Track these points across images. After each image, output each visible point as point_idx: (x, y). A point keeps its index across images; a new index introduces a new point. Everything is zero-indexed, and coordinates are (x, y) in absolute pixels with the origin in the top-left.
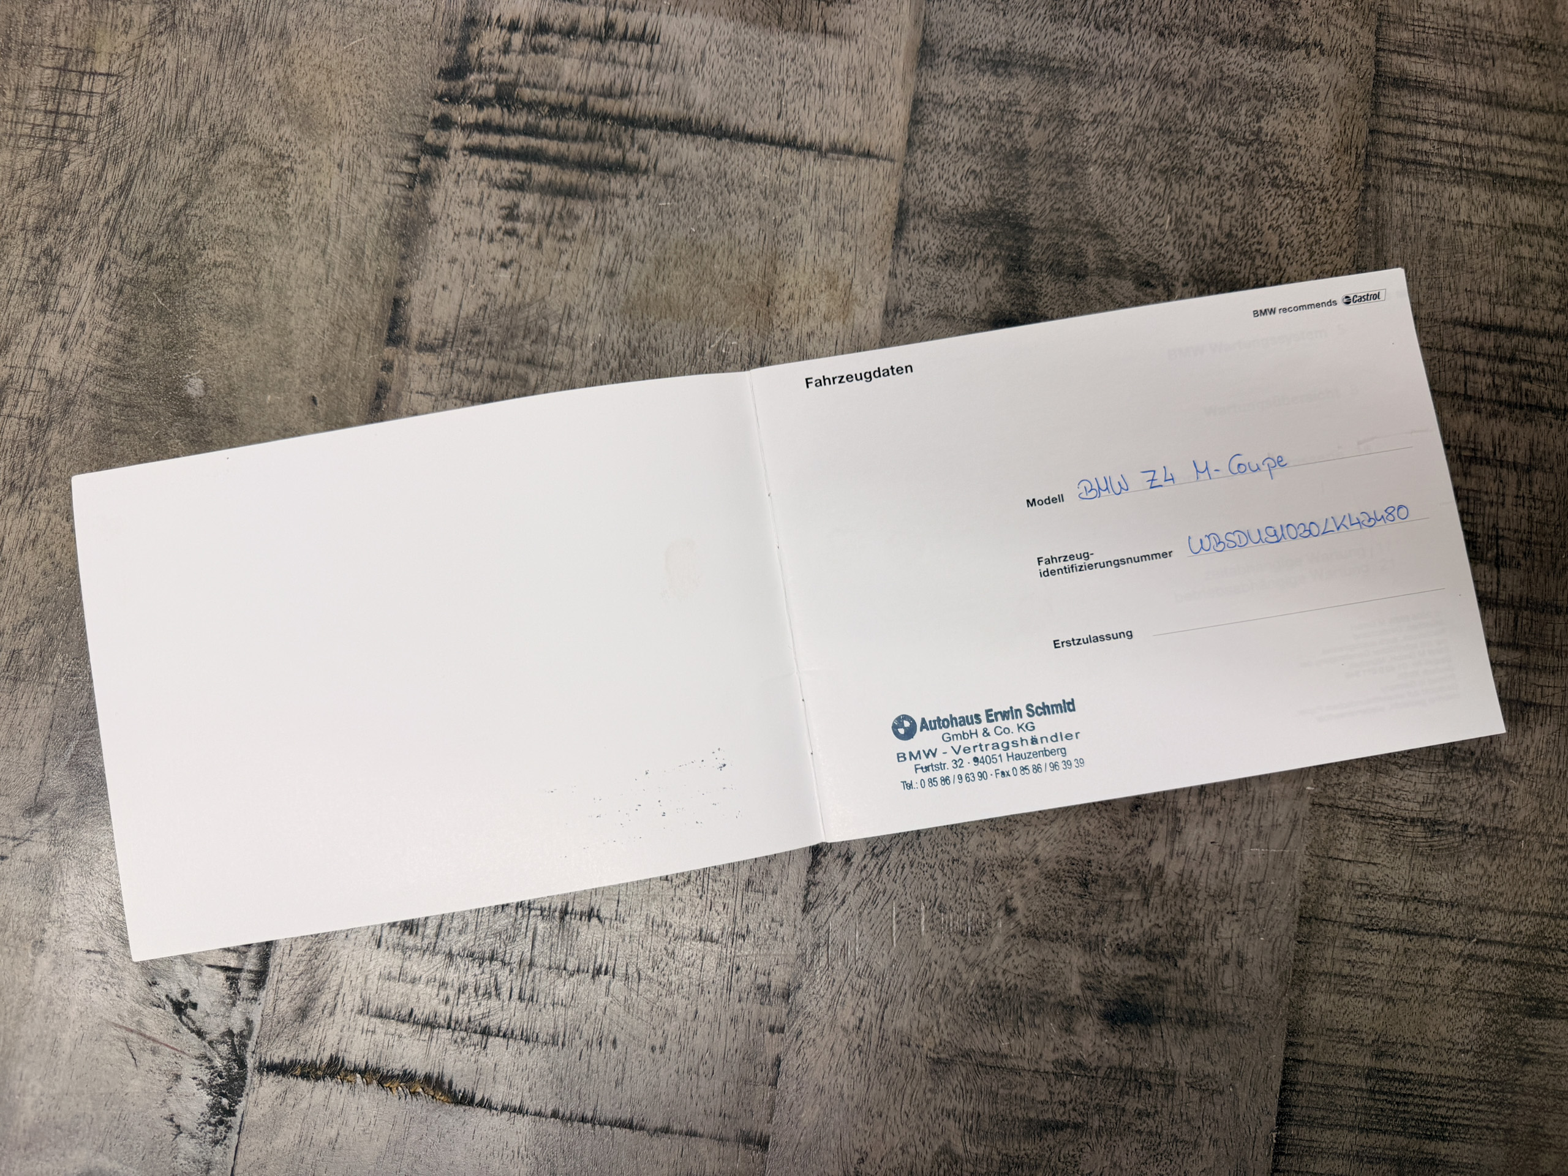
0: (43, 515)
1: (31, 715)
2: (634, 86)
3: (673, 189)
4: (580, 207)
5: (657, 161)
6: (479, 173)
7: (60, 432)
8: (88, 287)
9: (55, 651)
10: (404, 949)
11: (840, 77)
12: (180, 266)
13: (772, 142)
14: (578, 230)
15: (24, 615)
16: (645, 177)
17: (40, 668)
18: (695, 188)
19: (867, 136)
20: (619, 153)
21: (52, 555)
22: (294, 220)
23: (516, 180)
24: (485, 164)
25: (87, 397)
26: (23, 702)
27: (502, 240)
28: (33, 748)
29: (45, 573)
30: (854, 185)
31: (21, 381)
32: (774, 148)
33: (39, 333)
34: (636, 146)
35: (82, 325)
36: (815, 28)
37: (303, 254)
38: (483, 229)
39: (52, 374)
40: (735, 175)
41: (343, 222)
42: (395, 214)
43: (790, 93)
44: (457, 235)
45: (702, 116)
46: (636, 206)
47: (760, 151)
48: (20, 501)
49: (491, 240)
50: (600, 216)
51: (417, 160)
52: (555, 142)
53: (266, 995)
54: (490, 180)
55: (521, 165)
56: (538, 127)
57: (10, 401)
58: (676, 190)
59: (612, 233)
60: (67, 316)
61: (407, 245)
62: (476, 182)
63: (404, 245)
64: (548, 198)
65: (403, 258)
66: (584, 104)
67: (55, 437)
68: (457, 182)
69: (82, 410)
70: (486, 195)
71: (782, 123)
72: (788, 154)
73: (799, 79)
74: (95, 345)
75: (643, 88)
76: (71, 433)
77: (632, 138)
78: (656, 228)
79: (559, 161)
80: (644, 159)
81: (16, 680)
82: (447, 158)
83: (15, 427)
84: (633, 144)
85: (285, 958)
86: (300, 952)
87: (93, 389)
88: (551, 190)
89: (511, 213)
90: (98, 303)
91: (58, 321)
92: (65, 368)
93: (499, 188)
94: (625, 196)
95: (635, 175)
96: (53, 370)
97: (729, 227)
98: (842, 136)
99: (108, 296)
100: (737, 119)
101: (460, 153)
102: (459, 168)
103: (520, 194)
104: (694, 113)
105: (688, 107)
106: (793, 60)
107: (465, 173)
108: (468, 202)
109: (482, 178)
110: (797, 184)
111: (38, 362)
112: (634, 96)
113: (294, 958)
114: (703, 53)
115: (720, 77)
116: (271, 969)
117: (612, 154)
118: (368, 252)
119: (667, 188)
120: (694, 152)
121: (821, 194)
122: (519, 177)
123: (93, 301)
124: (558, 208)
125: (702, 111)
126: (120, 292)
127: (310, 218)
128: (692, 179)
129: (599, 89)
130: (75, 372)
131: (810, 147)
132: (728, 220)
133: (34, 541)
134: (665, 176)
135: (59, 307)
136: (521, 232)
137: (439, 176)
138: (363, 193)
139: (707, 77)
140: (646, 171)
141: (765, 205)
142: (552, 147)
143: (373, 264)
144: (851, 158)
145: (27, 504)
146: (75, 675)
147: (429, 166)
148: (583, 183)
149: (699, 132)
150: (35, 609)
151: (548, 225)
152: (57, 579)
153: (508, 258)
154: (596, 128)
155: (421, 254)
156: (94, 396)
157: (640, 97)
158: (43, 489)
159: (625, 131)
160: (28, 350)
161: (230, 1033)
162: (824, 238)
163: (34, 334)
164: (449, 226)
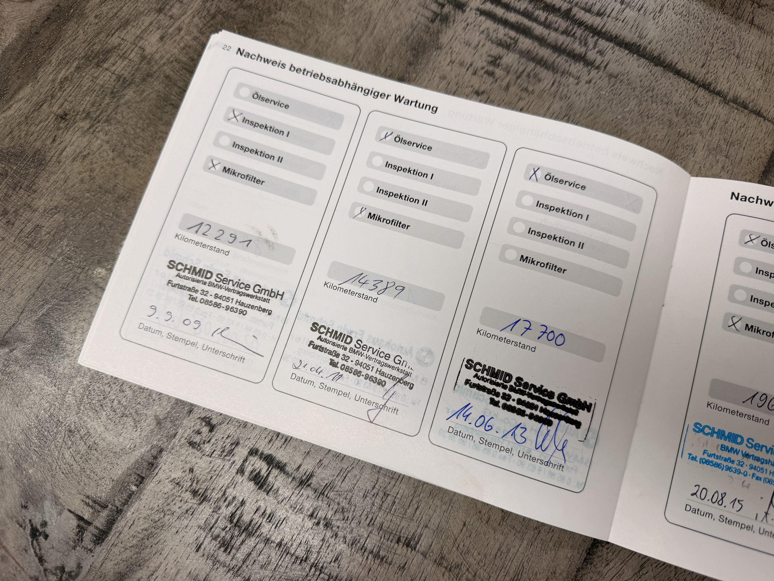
0: (99, 142)
1: (29, 274)
2: (608, 11)
3: (613, 86)
4: (544, 73)
5: (608, 64)
6: (482, 29)
7: (134, 92)
8: (195, 7)
9: (65, 236)
10: (216, 561)
11: (754, 56)
12: (259, 15)
13: (693, 81)
14: (539, 87)
15: (56, 204)
16: (597, 71)
17: (50, 244)
18: (629, 91)
19: (761, 101)
20: (583, 49)
21: (92, 171)
22: (346, 14)
23: (506, 42)
24: (489, 24)
25: (162, 76)
26: (27, 263)
27: (482, 76)
28: (20, 298)
29: (82, 181)
30: (743, 130)
31: (125, 50)
32: (693, 85)
33: (150, 24)
34: (597, 50)
35: (180, 29)
36: (745, 18)
37: (343, 37)
38: (471, 65)
39: (146, 53)
40: (660, 92)
41: (378, 26)
42: (415, 33)
43: (715, 54)
44: (452, 62)
45: (649, 47)
46: (583, 87)
47: (682, 83)
48: (88, 126)
49: (475, 73)
50: (556, 84)
51: (443, 6)
52: (542, 27)
53: (101, 551)
54: (488, 35)
55: (513, 34)
56: (532, 14)
57: (112, 60)
58: (615, 87)
59: (561, 98)
60: (172, 20)
61: (416, 56)
62: (478, 34)
63: (413, 56)
64: (523, 60)
65: (410, 64)
66: (570, 9)
67: (130, 94)
68: (465, 29)
69: (155, 83)
70: (481, 44)
71: (705, 71)
72: (701, 92)
73: (724, 47)
74: (182, 45)
75: (614, 14)
76: (141, 95)
77: (596, 44)
78: (593, 106)
79: (541, 41)
80: (599, 59)
81: (30, 246)
82: (464, 11)
83: (107, 78)
84: (594, 47)
85: (126, 529)
86: (139, 529)
87: (168, 72)
88: (527, 55)
89: (495, 61)
90: (196, 19)
91: (166, 22)
92: (157, 52)
93: (492, 42)
94: (578, 78)
95: (590, 67)
96: (148, 51)
97: (645, 125)
98: (744, 95)
99: (204, 18)
100: (672, 57)
101: (474, 12)
102: (470, 21)
103: (505, 51)
104: (643, 42)
105: (640, 37)
106: (724, 33)
107: (473, 25)
108: (468, 44)
109: (483, 32)
110: (702, 114)
111: (141, 43)
112: (605, 18)
113: (132, 532)
114: (662, 7)
115: (669, 26)
116: (112, 533)
117: (578, 48)
118: (387, 51)
119: (609, 83)
120: (636, 68)
121: (718, 127)
122: (509, 40)
123: (194, 17)
124: (529, 69)
125: (650, 44)
126: (214, 17)
127: (357, 16)
128: (629, 84)
129: (583, 5)
130: (162, 57)
131: (719, 94)
132: (646, 120)
133: (85, 156)
134: (611, 76)
135: (170, 13)
136: (497, 76)
137: (454, 21)
138: (399, 13)
139: (660, 23)
140: (598, 68)
141: (675, 119)
142: (539, 30)
143: (388, 60)
144: (746, 111)
145: (91, 130)
146: (70, 258)
147: (450, 12)
148: (552, 60)
149: (643, 56)
150: (65, 202)
151: (518, 78)
152: (88, 188)
153: (482, 89)
154: (573, 28)
155: (423, 66)
156: (167, 77)
157: (610, 19)
158: (106, 124)
159: (592, 37)
160: (138, 33)
161: (62, 569)
162: (711, 157)
163: (147, 24)
164: (449, 55)
